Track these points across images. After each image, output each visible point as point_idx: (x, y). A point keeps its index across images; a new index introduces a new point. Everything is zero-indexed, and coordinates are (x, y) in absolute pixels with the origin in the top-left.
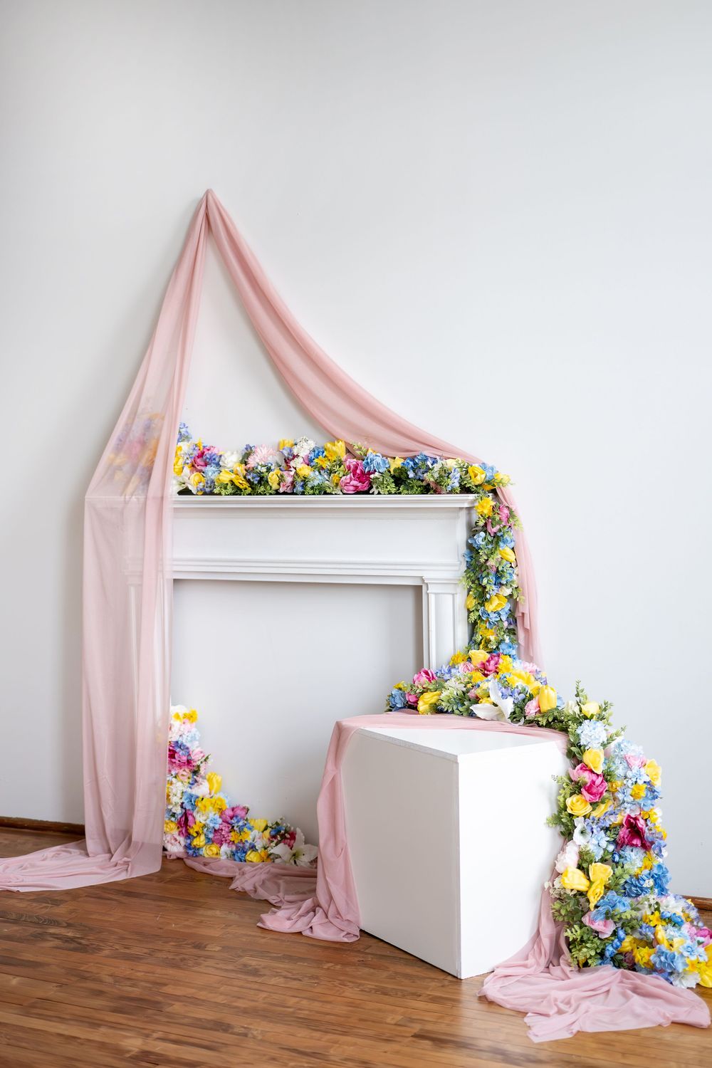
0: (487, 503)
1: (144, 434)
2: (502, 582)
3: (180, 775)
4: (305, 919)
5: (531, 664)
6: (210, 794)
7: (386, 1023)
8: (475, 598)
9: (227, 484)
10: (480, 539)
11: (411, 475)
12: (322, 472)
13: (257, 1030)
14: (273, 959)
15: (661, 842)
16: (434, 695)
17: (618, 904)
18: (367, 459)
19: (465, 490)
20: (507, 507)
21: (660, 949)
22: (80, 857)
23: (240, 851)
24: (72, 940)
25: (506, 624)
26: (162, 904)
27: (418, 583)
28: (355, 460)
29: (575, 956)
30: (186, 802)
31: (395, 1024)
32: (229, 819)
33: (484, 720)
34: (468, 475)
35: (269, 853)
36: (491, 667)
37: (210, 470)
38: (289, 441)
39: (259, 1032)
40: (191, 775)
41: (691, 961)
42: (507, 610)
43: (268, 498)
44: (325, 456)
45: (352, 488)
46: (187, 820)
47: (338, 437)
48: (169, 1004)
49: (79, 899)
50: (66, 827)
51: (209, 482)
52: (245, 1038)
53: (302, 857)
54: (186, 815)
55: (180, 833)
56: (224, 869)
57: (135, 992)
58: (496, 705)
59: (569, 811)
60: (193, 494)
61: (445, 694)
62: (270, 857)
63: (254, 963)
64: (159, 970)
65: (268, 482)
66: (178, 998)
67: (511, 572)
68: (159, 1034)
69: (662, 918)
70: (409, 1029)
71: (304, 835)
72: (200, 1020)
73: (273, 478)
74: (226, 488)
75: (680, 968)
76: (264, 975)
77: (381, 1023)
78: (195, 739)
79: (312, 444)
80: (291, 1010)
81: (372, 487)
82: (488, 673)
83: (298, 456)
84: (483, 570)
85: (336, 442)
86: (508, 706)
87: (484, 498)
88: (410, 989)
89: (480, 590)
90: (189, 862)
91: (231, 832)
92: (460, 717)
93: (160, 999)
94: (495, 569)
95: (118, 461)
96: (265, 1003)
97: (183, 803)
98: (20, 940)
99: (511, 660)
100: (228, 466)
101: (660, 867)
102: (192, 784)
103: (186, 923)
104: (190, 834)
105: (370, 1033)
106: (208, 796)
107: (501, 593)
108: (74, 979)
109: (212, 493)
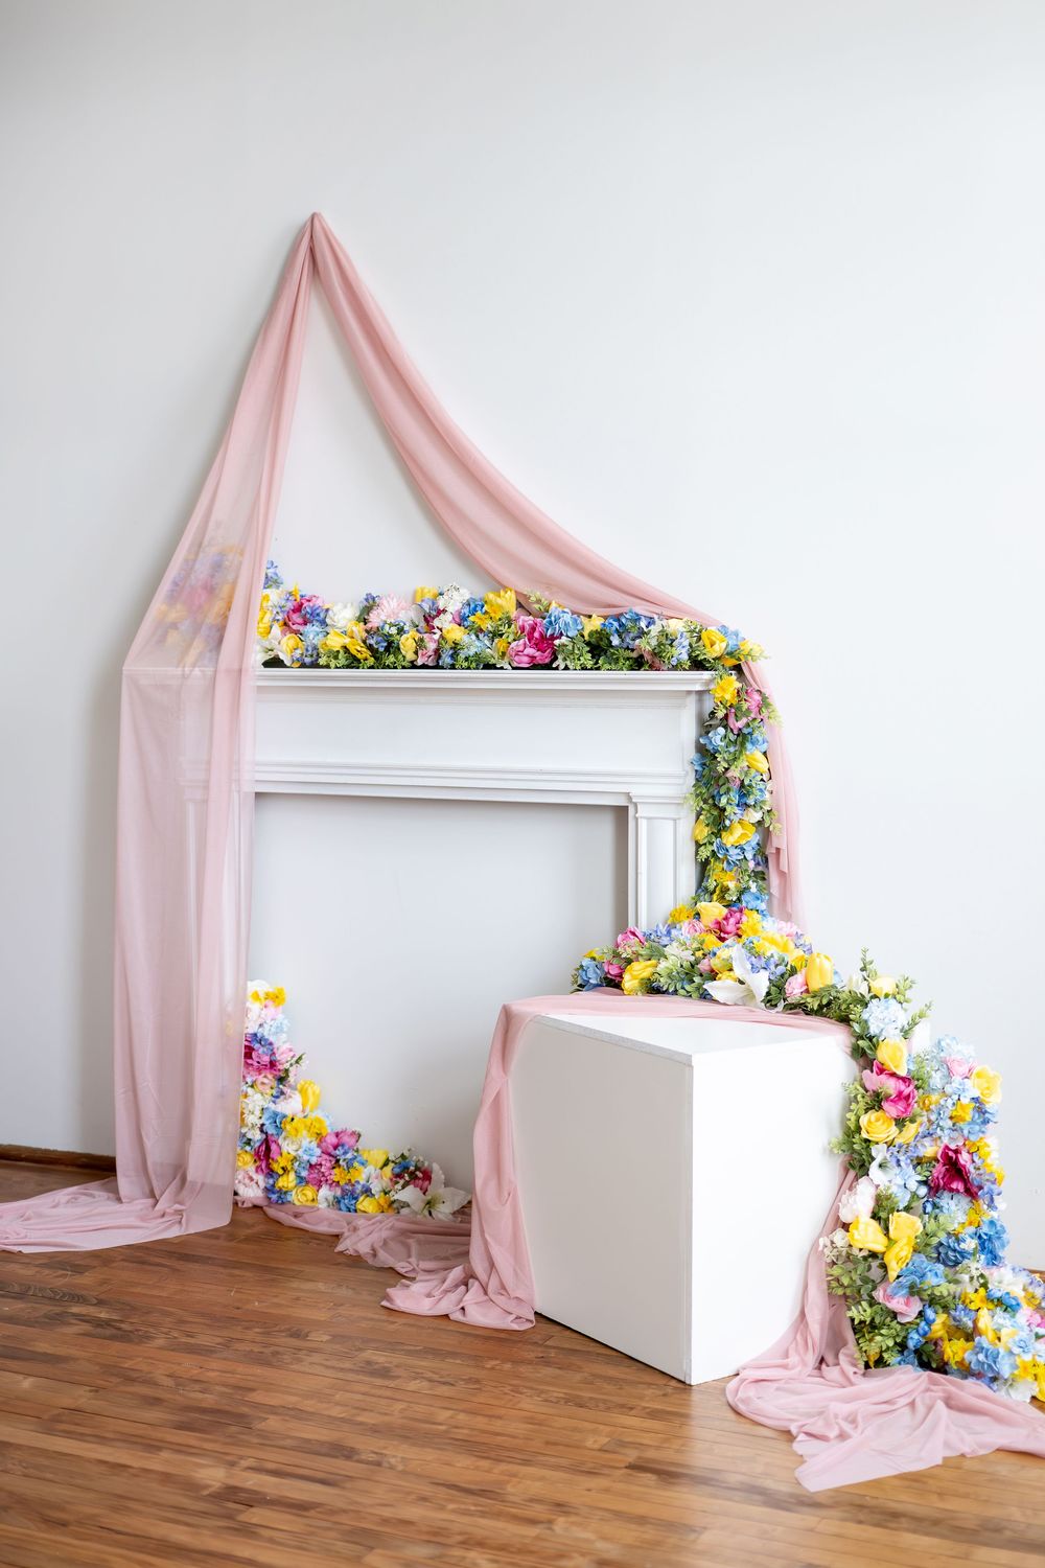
0: (730, 684)
1: (212, 576)
2: (748, 802)
3: (258, 1083)
4: (453, 1297)
5: (789, 924)
6: (303, 1111)
7: (585, 1448)
8: (707, 825)
9: (338, 652)
10: (717, 737)
11: (616, 641)
12: (481, 636)
13: (394, 1456)
14: (409, 1353)
15: (993, 1187)
16: (647, 967)
17: (929, 1274)
18: (550, 617)
19: (698, 664)
20: (758, 691)
21: (979, 1343)
22: (109, 1202)
23: (348, 1197)
24: (107, 1323)
25: (752, 864)
26: (237, 1272)
27: (622, 802)
28: (531, 617)
29: (864, 1349)
30: (267, 1123)
31: (600, 1450)
32: (331, 1150)
33: (725, 1004)
34: (701, 643)
35: (392, 1199)
36: (730, 927)
37: (311, 630)
38: (430, 591)
39: (399, 1460)
40: (275, 1084)
41: (1024, 1362)
42: (754, 843)
43: (399, 673)
44: (486, 612)
45: (526, 659)
46: (268, 1149)
47: (505, 583)
48: (260, 1417)
49: (114, 1265)
50: (84, 1160)
51: (310, 649)
52: (377, 1468)
53: (442, 1205)
54: (267, 1142)
55: (258, 1169)
56: (326, 1223)
57: (209, 1400)
58: (741, 982)
59: (864, 1135)
60: (285, 666)
61: (663, 966)
62: (394, 1206)
63: (381, 1360)
64: (241, 1369)
65: (399, 649)
66: (273, 1410)
67: (762, 787)
68: (250, 1462)
69: (989, 1299)
70: (620, 1457)
71: (444, 1173)
72: (308, 1441)
73: (407, 644)
74: (336, 658)
75: (1006, 1371)
76: (398, 1377)
77: (578, 1447)
78: (282, 1031)
79: (465, 594)
80: (443, 1428)
81: (556, 658)
82: (726, 936)
83: (444, 611)
84: (720, 783)
85: (502, 593)
86: (761, 983)
87: (725, 676)
88: (615, 1399)
89: (716, 813)
90: (272, 1212)
91: (334, 1168)
92: (689, 1000)
93: (245, 1410)
94: (738, 783)
95: (173, 616)
96: (403, 1418)
97: (263, 1125)
98: (29, 1323)
99: (759, 917)
100: (339, 625)
101: (992, 1223)
102: (277, 1097)
103: (275, 1300)
104: (272, 1171)
105: (563, 1462)
106: (301, 1115)
107: (745, 818)
108: (115, 1380)
109: (315, 665)
